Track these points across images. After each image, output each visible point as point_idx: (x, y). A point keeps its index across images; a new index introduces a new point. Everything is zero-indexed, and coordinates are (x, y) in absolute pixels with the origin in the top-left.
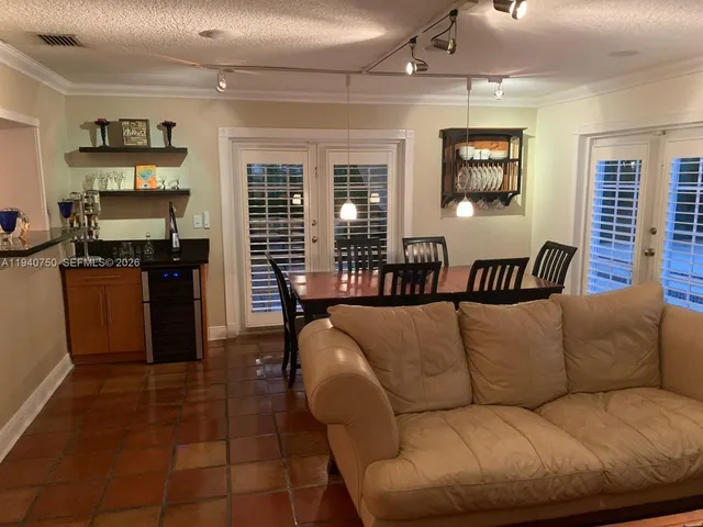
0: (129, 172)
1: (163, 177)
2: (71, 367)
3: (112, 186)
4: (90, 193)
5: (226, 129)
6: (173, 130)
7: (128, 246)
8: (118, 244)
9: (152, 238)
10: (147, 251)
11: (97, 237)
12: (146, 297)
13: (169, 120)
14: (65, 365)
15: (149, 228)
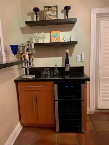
0: (48, 35)
1: (63, 36)
2: (21, 128)
3: (40, 42)
4: (29, 43)
5: (96, 9)
6: (70, 11)
7: (47, 70)
8: (43, 69)
9: (58, 66)
10: (55, 73)
11: (33, 66)
12: (56, 98)
13: (68, 5)
14: (18, 128)
15: (56, 62)
